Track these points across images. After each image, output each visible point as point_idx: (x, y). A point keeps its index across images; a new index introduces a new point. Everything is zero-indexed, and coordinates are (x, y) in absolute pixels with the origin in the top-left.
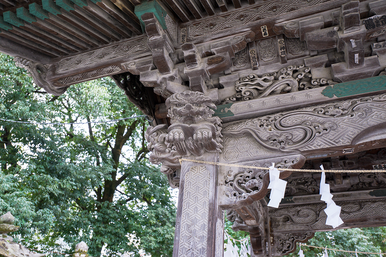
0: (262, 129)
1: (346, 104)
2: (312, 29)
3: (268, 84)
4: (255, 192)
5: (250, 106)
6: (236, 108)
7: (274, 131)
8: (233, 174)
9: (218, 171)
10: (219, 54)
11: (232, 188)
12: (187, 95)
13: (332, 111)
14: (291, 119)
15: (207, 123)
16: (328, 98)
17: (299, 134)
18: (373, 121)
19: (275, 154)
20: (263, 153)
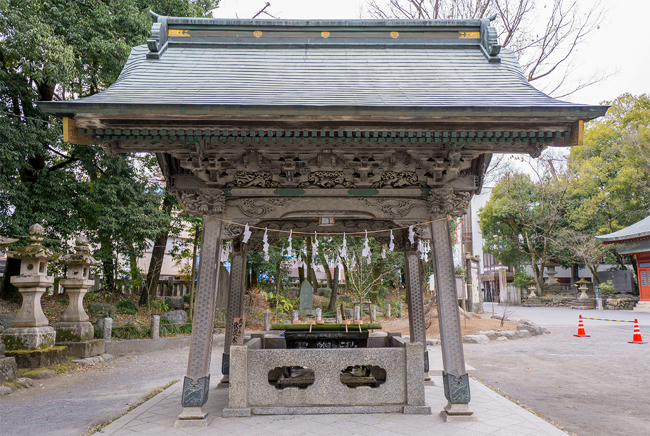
0: (244, 205)
1: (282, 200)
2: (274, 160)
3: (251, 179)
4: (238, 234)
5: (240, 192)
6: (234, 192)
7: (250, 208)
8: (229, 225)
9: (222, 223)
10: (227, 161)
11: (228, 232)
12: (211, 191)
13: (276, 202)
14: (259, 203)
15: (219, 203)
16: (275, 195)
17: (260, 211)
18: (290, 210)
19: (249, 218)
20: (243, 216)
